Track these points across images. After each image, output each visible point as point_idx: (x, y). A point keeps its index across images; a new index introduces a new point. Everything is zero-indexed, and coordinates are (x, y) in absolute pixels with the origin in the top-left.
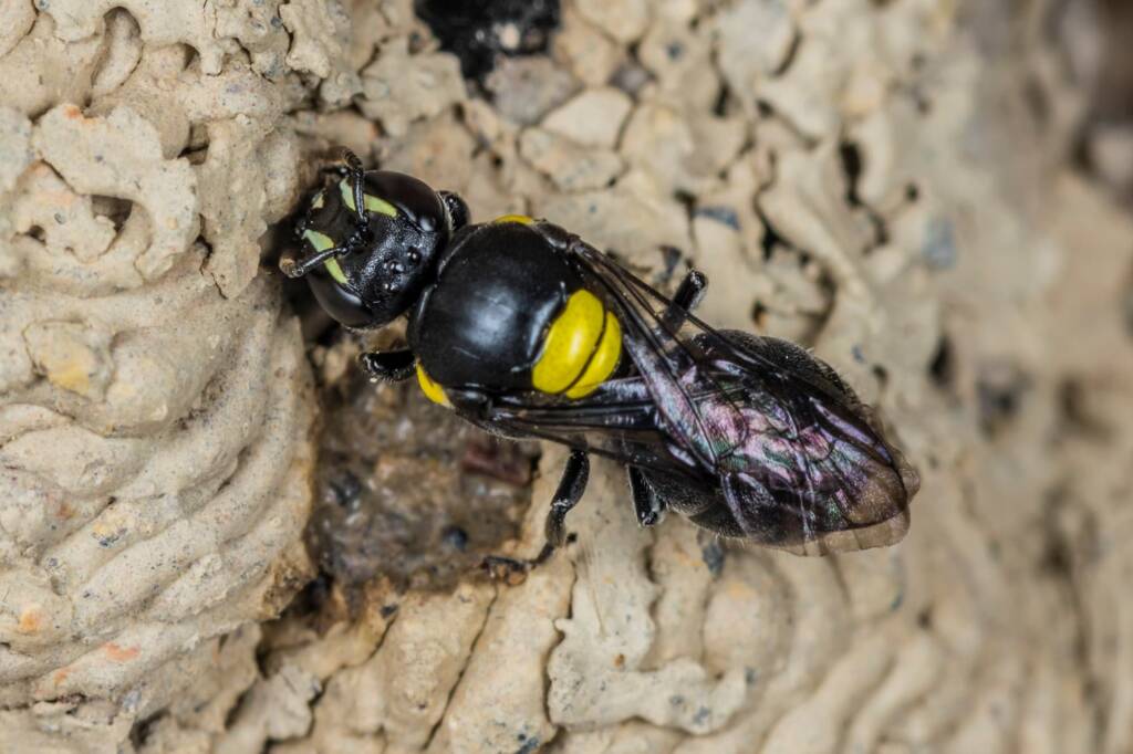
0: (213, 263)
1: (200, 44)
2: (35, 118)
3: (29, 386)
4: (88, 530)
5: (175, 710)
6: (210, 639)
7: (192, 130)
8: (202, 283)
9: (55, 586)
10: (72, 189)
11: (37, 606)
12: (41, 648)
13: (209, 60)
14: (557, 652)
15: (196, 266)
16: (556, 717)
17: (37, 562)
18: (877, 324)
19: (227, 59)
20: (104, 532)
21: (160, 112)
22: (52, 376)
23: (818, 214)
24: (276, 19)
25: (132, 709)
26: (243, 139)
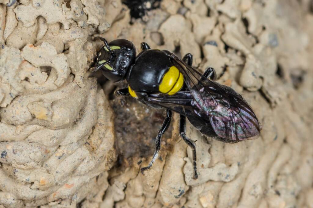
0: (76, 79)
1: (62, 22)
2: (21, 49)
3: (31, 120)
4: (54, 155)
5: (88, 198)
6: (93, 178)
7: (64, 45)
8: (74, 85)
9: (48, 171)
10: (34, 66)
11: (44, 178)
12: (47, 188)
13: (66, 26)
14: (185, 166)
15: (71, 81)
16: (188, 184)
17: (42, 166)
18: (258, 65)
19: (71, 25)
20: (58, 155)
21: (55, 42)
22: (37, 116)
23: (238, 38)
24: (82, 12)
25: (75, 200)
26: (78, 45)
